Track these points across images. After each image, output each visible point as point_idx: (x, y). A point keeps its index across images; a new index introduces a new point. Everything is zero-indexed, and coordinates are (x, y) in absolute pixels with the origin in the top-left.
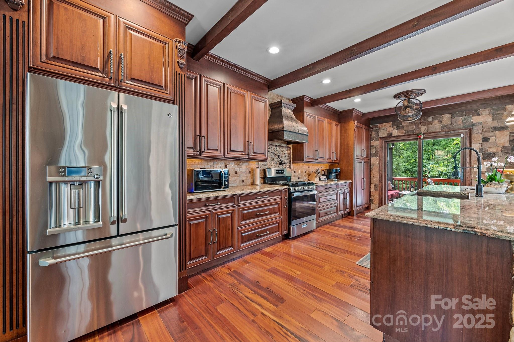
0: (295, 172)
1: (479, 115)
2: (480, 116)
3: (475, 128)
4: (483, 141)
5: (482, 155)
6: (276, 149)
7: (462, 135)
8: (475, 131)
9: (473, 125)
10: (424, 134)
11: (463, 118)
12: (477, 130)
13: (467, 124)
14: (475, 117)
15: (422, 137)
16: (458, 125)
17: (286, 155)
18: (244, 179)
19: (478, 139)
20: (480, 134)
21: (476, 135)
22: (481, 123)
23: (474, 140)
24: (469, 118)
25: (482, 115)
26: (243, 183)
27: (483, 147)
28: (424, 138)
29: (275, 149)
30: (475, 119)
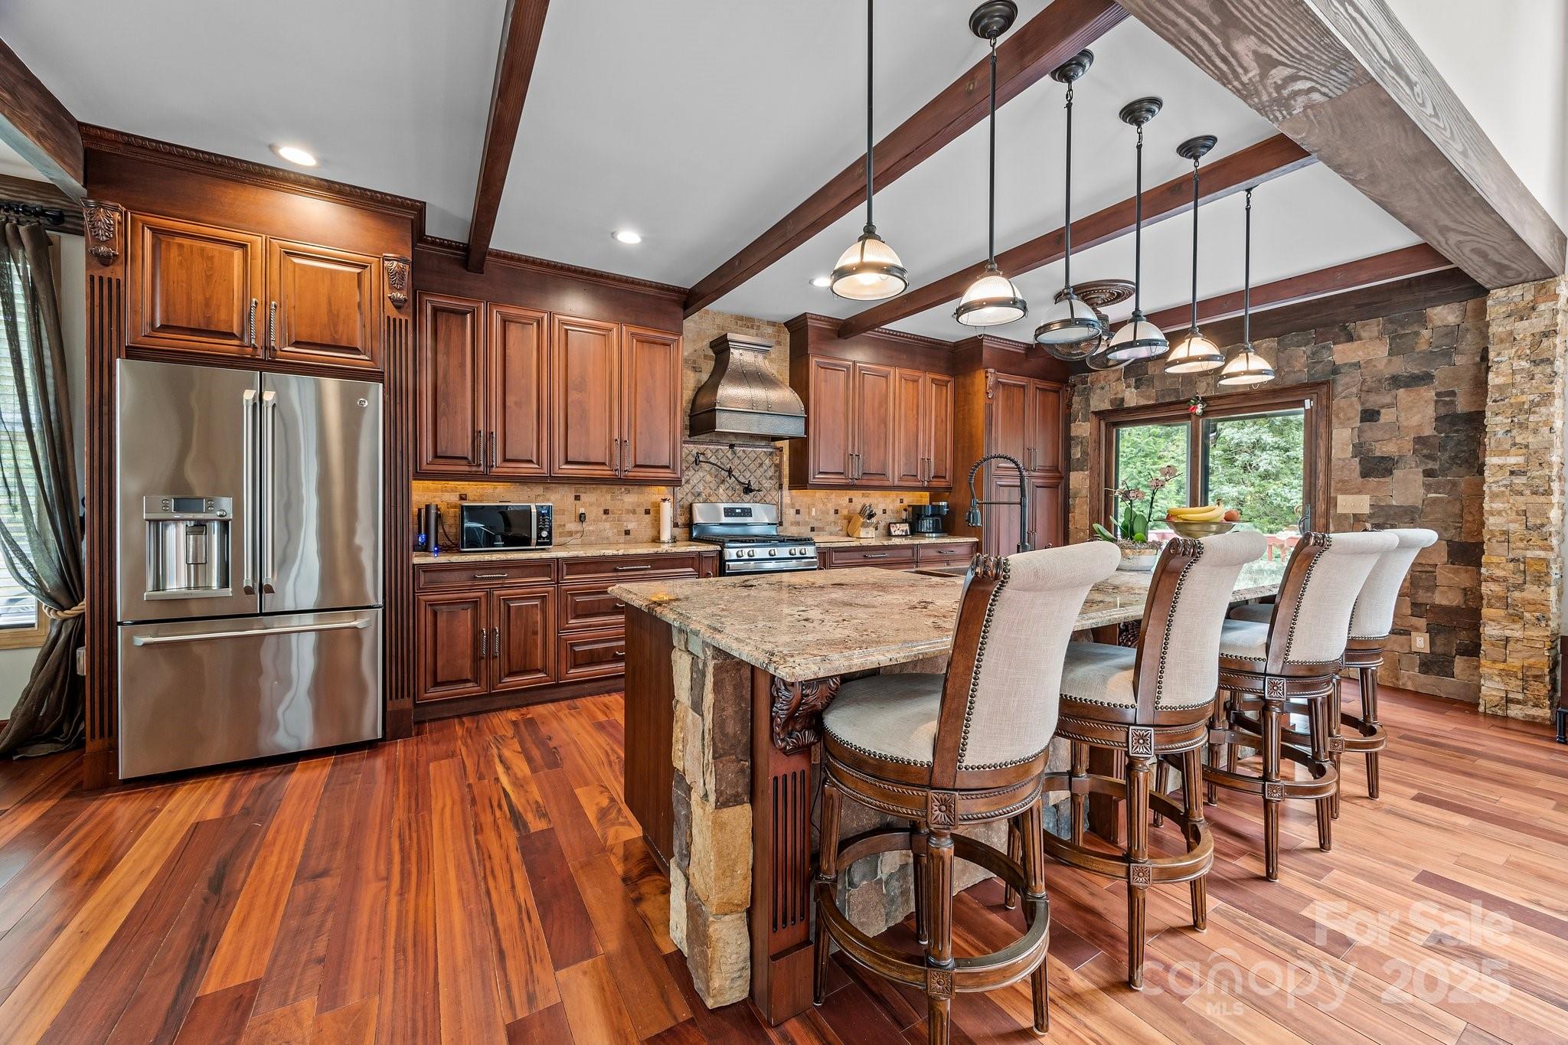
0: (798, 512)
1: (1350, 339)
2: (1356, 344)
3: (1342, 381)
4: (1362, 421)
5: (1360, 463)
6: (734, 453)
7: (1307, 402)
8: (1340, 389)
9: (1336, 370)
10: (1204, 400)
11: (1308, 349)
12: (1347, 386)
13: (1319, 367)
14: (1339, 347)
15: (1199, 410)
16: (1295, 372)
17: (765, 467)
18: (630, 526)
19: (1349, 415)
20: (1355, 399)
21: (1343, 403)
22: (1358, 365)
23: (1337, 416)
24: (1324, 351)
25: (1360, 338)
26: (628, 537)
27: (1362, 439)
28: (1205, 413)
29: (729, 454)
30: (1342, 353)
